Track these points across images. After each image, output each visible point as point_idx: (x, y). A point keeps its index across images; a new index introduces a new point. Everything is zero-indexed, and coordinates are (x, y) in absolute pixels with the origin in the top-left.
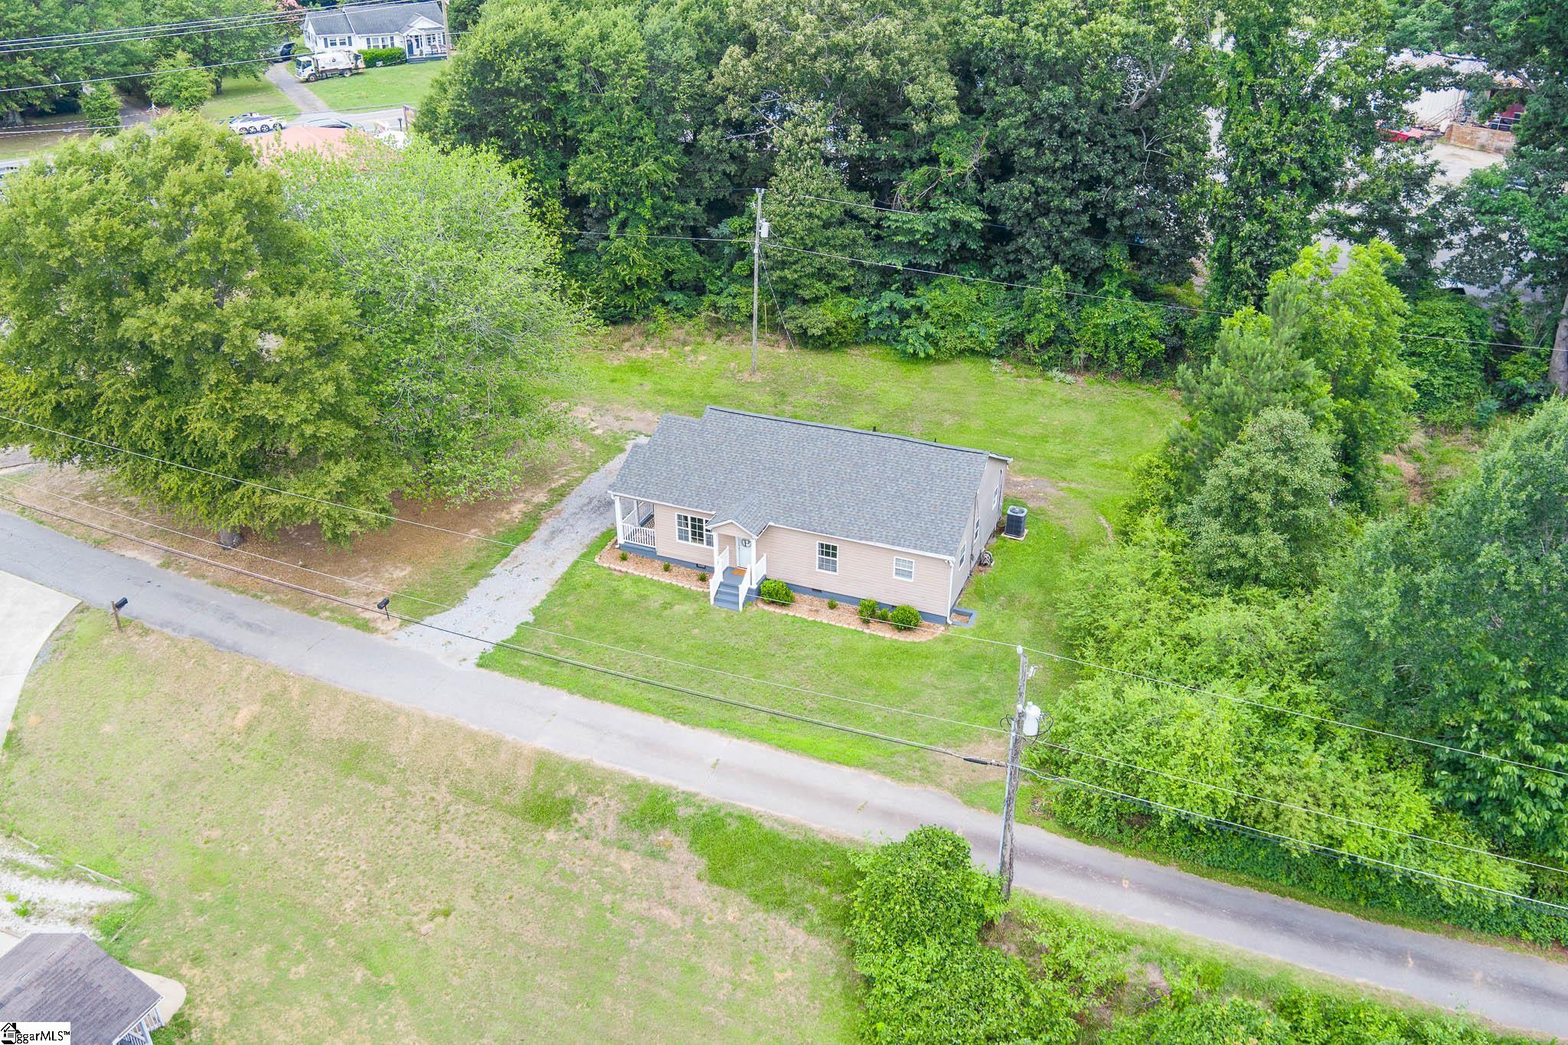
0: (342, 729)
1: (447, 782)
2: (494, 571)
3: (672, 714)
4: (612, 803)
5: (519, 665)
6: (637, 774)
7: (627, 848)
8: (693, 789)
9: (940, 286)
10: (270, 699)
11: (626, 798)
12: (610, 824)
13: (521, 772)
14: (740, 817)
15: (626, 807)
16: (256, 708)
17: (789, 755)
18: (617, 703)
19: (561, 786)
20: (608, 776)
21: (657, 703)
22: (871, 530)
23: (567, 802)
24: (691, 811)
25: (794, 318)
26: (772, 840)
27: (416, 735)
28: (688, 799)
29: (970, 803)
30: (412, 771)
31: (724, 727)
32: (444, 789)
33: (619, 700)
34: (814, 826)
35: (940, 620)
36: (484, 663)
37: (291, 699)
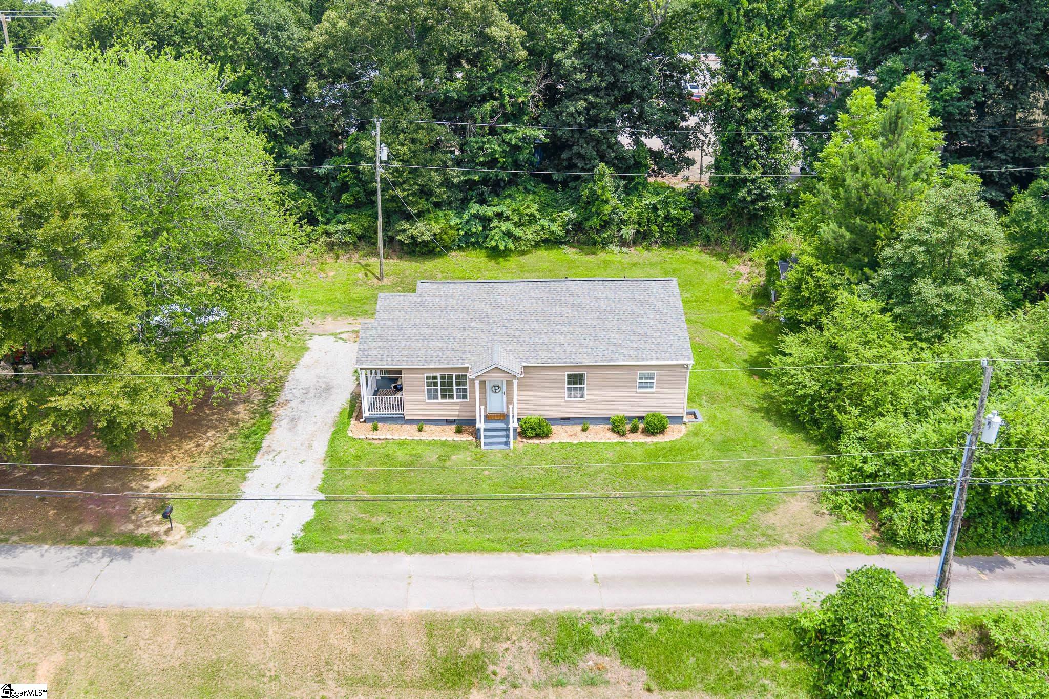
0: (181, 652)
1: (332, 675)
2: (255, 463)
3: (522, 546)
4: (524, 644)
5: (339, 541)
6: (534, 609)
7: (560, 684)
8: (596, 608)
9: (510, 196)
10: (72, 644)
11: (535, 635)
12: (531, 665)
13: (412, 641)
14: (658, 620)
15: (540, 643)
16: (59, 658)
17: (651, 554)
18: (460, 551)
19: (463, 643)
20: (505, 621)
21: (499, 541)
22: (612, 352)
23: (476, 657)
24: (605, 628)
25: (404, 231)
26: (697, 631)
27: (273, 633)
28: (596, 618)
29: (821, 551)
30: (287, 675)
31: (574, 546)
32: (331, 683)
33: (461, 548)
34: (726, 607)
35: (677, 419)
36: (301, 546)
37: (101, 637)
